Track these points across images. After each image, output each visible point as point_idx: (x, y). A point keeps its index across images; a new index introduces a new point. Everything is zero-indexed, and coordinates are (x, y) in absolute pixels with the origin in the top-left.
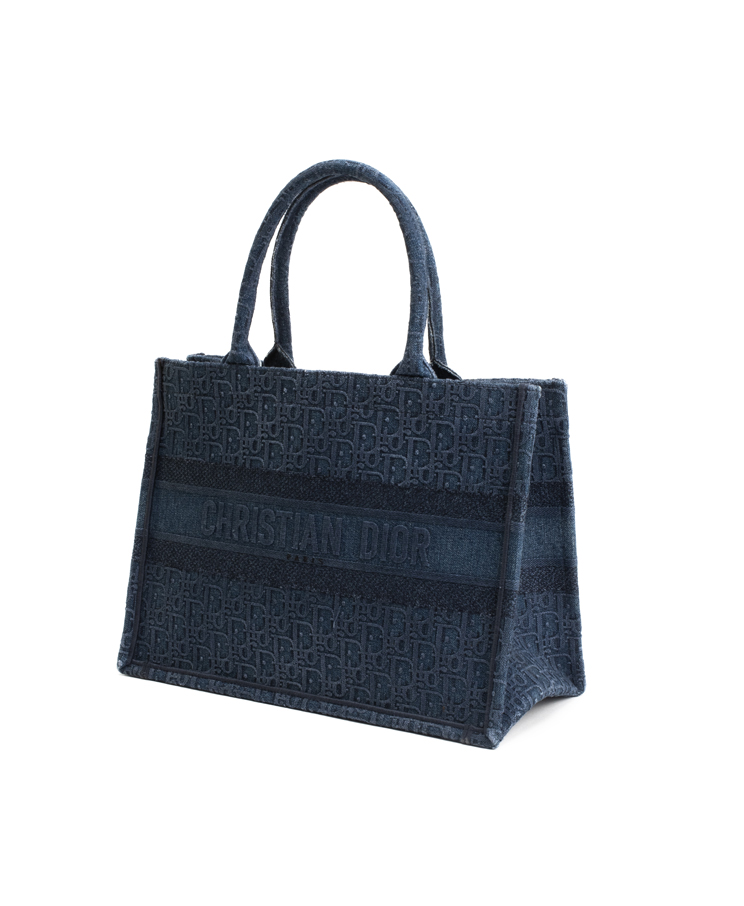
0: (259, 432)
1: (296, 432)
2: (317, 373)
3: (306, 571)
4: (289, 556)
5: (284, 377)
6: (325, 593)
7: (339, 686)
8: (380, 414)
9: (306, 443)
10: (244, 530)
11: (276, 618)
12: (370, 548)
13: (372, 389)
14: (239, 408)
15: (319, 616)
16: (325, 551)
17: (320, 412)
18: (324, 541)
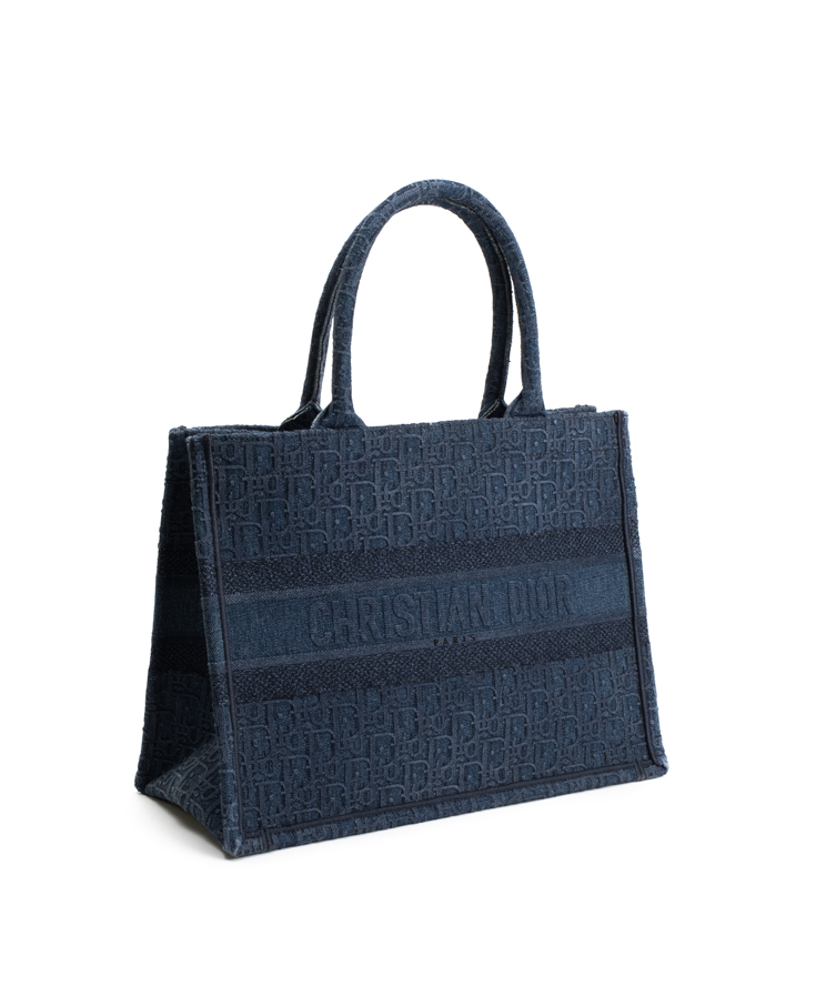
0: (379, 505)
1: (426, 497)
2: (441, 425)
3: (459, 654)
4: (436, 642)
5: (407, 435)
6: (483, 671)
7: (502, 771)
8: (508, 461)
9: (438, 507)
10: (374, 625)
11: (432, 717)
12: (520, 609)
13: (498, 435)
14: (348, 480)
15: (481, 699)
16: (476, 624)
17: (451, 469)
18: (474, 614)
